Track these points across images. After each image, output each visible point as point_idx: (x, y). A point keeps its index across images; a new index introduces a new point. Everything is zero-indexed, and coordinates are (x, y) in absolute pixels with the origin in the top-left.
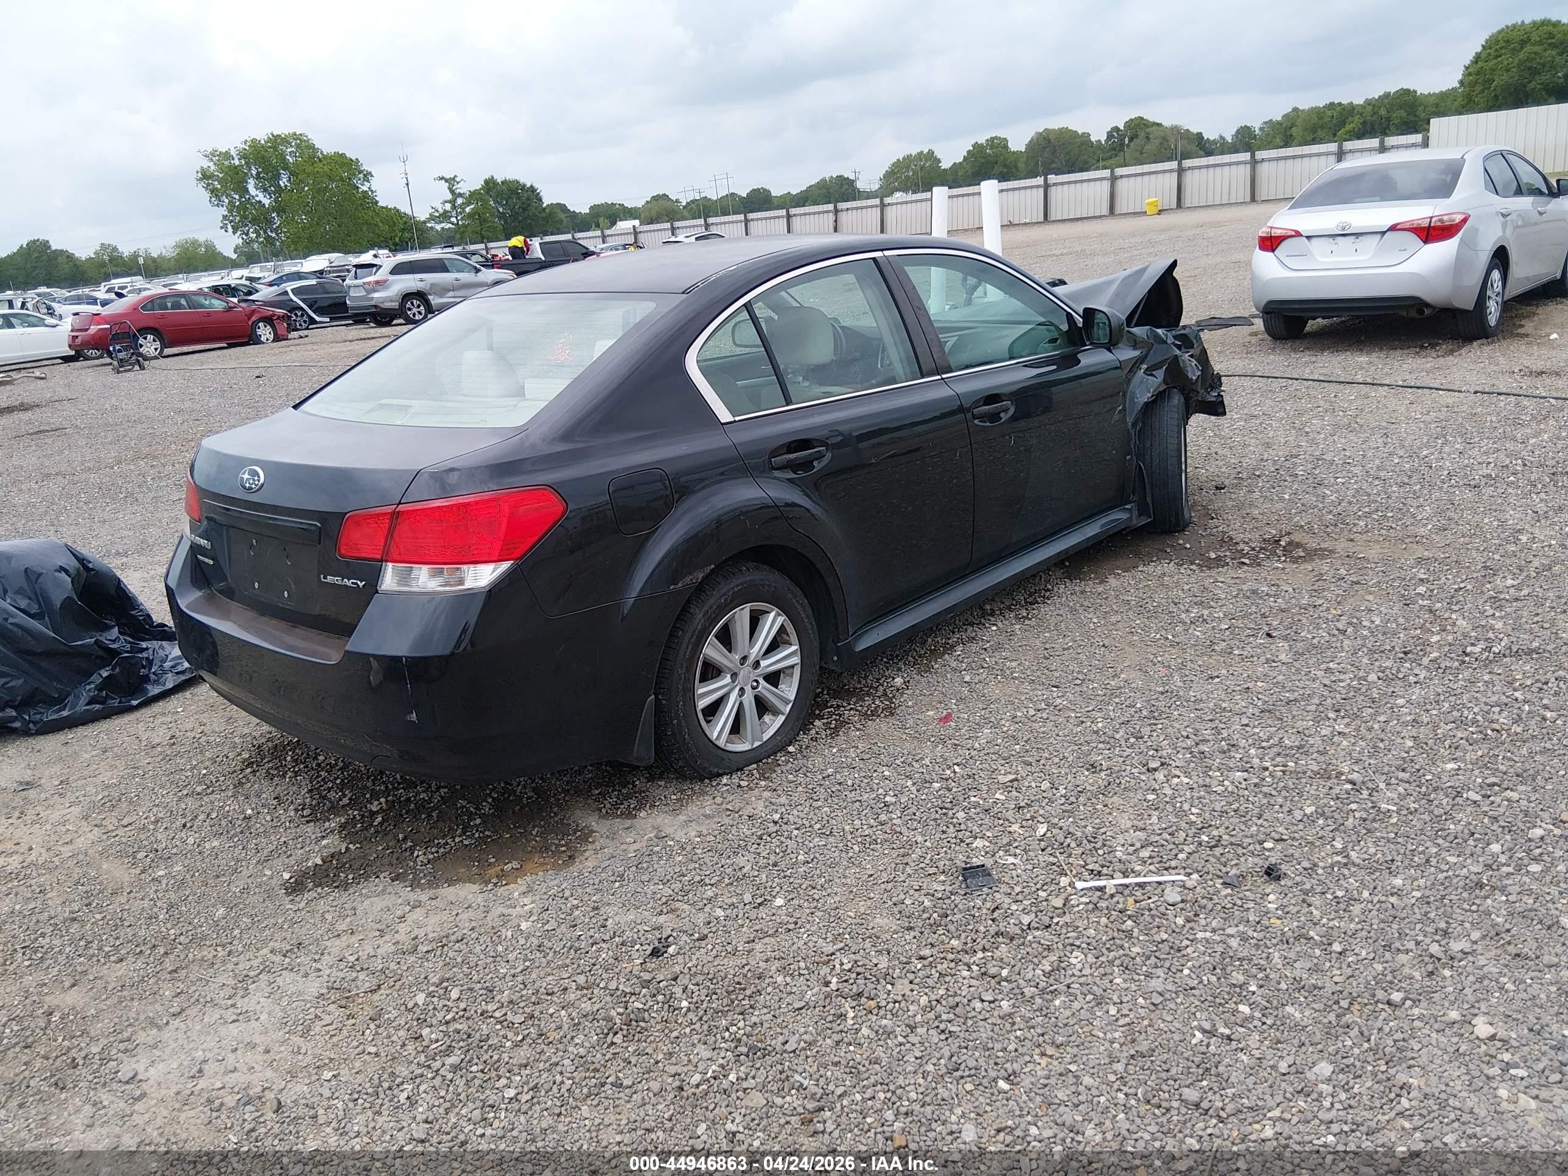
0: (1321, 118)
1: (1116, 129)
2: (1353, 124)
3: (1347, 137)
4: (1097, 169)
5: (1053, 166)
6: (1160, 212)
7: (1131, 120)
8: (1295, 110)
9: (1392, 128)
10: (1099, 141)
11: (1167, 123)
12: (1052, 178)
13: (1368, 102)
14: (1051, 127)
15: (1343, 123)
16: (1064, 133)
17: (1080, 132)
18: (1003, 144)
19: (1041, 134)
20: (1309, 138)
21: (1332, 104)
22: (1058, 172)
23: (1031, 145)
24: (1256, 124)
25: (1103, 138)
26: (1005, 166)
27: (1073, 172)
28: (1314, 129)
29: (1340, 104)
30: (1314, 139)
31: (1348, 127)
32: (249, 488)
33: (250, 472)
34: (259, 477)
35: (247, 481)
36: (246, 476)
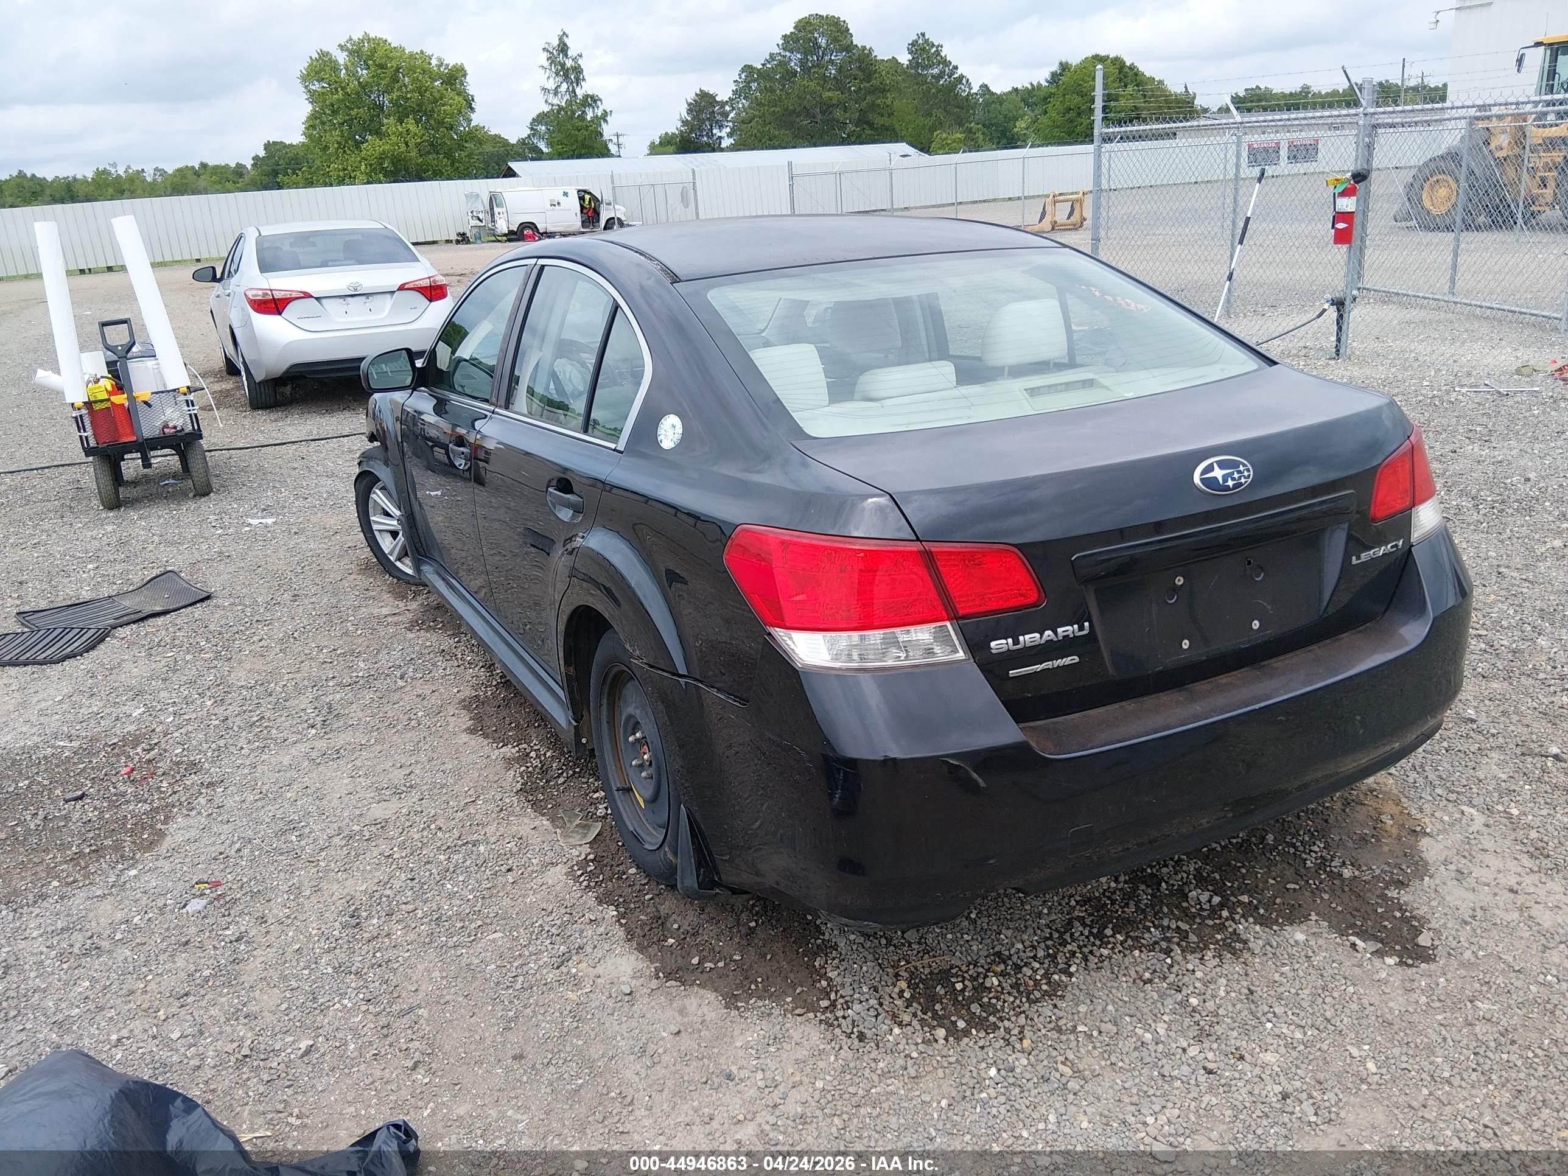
32: (1235, 486)
33: (1222, 465)
34: (1244, 465)
35: (1225, 478)
36: (1218, 473)
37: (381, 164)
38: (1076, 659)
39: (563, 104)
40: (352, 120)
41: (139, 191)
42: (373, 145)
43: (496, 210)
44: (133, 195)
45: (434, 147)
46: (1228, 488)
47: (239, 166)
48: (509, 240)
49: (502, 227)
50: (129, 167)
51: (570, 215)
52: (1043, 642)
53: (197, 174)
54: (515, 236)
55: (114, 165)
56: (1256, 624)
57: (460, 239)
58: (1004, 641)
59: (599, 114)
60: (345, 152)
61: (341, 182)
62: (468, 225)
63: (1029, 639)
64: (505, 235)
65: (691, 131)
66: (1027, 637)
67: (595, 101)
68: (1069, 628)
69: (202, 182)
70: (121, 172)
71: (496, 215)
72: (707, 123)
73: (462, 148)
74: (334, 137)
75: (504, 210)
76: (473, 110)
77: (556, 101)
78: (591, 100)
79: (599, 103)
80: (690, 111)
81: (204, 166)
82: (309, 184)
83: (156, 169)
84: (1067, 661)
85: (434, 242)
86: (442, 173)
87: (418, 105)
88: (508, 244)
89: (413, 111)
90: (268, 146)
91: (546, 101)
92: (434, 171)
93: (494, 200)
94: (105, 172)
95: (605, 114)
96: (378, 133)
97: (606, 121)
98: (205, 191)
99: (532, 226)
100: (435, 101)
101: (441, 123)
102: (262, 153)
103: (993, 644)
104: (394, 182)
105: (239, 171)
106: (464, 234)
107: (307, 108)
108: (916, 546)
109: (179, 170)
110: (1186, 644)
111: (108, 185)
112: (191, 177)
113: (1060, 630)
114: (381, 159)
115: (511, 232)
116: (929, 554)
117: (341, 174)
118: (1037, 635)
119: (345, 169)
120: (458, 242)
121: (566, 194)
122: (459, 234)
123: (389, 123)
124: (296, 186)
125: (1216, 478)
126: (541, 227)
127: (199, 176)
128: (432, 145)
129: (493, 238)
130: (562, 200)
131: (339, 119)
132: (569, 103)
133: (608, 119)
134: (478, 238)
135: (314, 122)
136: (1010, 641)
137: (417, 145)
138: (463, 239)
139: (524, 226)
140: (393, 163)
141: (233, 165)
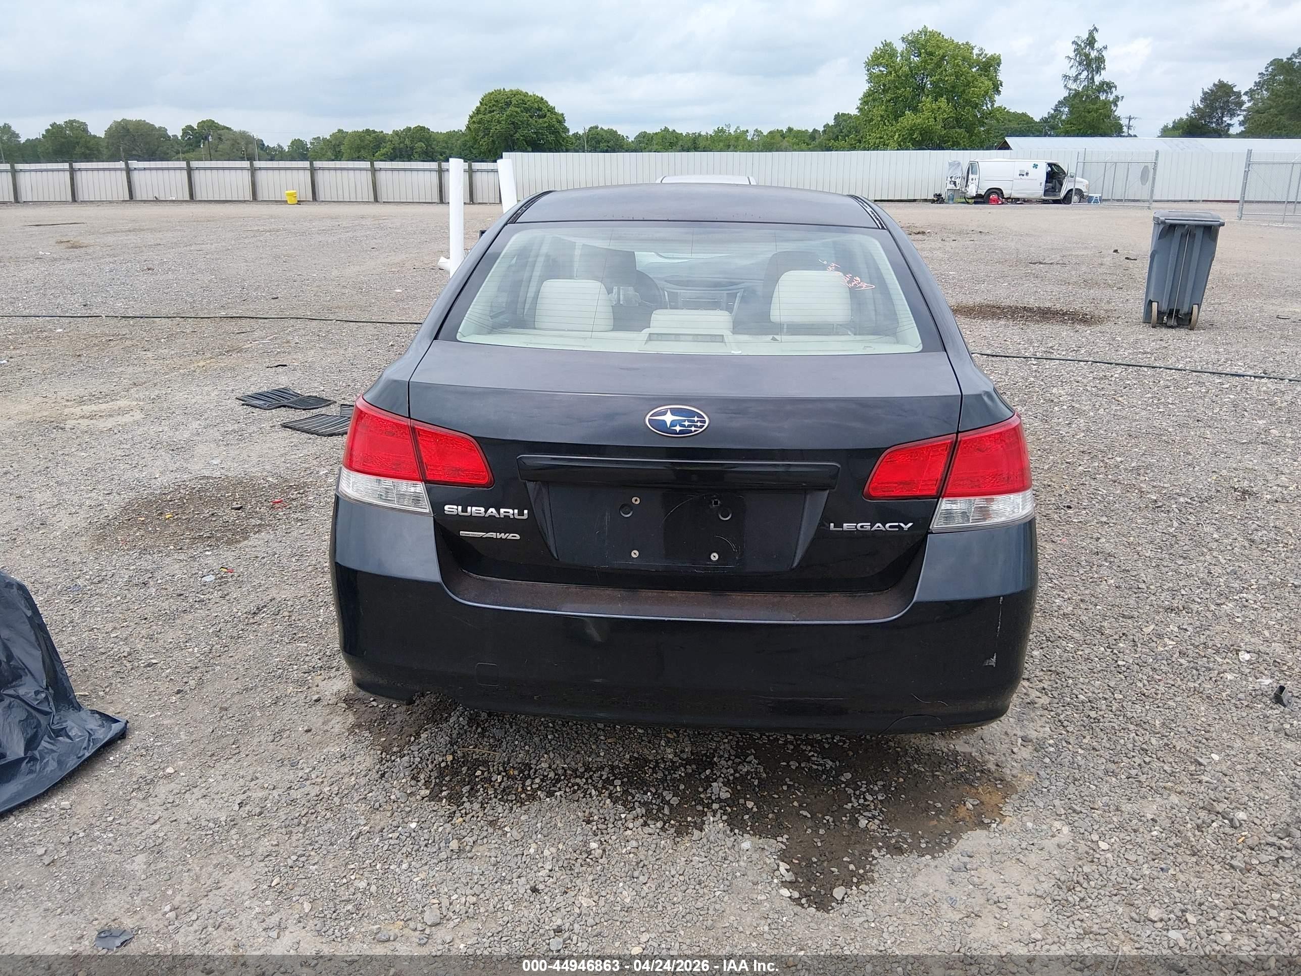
0: (362, 141)
1: (190, 127)
2: (386, 149)
3: (382, 158)
4: (178, 160)
5: (134, 153)
6: (299, 202)
7: (203, 121)
8: (340, 131)
9: (416, 156)
10: (175, 136)
11: (236, 128)
12: (134, 164)
13: (396, 133)
14: (128, 118)
15: (378, 147)
16: (141, 125)
17: (157, 126)
18: (83, 127)
19: (119, 123)
20: (355, 156)
21: (368, 130)
22: (140, 159)
23: (110, 132)
24: (307, 139)
25: (179, 134)
26: (87, 148)
27: (154, 160)
28: (359, 149)
29: (374, 132)
30: (358, 157)
31: (383, 151)
32: (681, 432)
33: (674, 412)
34: (700, 416)
35: (673, 424)
36: (669, 418)
37: (912, 135)
38: (518, 537)
39: (1080, 89)
40: (897, 98)
41: (740, 147)
42: (909, 119)
43: (971, 176)
44: (735, 149)
45: (959, 121)
46: (675, 432)
47: (815, 131)
48: (975, 203)
49: (972, 191)
50: (738, 127)
51: (1036, 184)
52: (487, 515)
53: (783, 136)
54: (981, 199)
55: (729, 126)
56: (715, 557)
57: (936, 199)
58: (455, 507)
59: (1111, 99)
60: (885, 124)
61: (876, 148)
62: (945, 189)
63: (476, 511)
64: (973, 198)
65: (1202, 117)
66: (474, 509)
67: (1110, 88)
68: (511, 511)
69: (785, 143)
70: (732, 132)
71: (970, 180)
72: (1219, 111)
73: (982, 124)
74: (879, 111)
75: (976, 177)
76: (999, 92)
77: (1074, 86)
78: (1107, 87)
79: (1113, 89)
80: (1203, 100)
81: (790, 130)
82: (853, 148)
83: (756, 130)
84: (510, 536)
85: (914, 201)
86: (959, 144)
87: (953, 87)
88: (974, 205)
89: (948, 91)
90: (837, 117)
91: (1065, 86)
92: (953, 142)
93: (972, 168)
94: (722, 131)
95: (1117, 98)
96: (915, 110)
97: (1116, 105)
98: (786, 150)
99: (999, 192)
100: (968, 85)
101: (968, 102)
102: (832, 122)
103: (446, 507)
104: (919, 149)
105: (814, 134)
106: (940, 195)
107: (865, 87)
108: (408, 422)
109: (770, 133)
110: (635, 554)
111: (721, 141)
112: (778, 138)
113: (502, 511)
114: (912, 131)
115: (979, 196)
116: (413, 429)
117: (877, 141)
118: (482, 509)
119: (881, 138)
120: (933, 201)
121: (1035, 166)
122: (936, 195)
123: (926, 101)
124: (843, 149)
125: (664, 422)
126: (1006, 193)
127: (784, 138)
128: (957, 120)
129: (964, 200)
130: (1032, 171)
131: (889, 96)
132: (1086, 88)
133: (1118, 103)
134: (951, 199)
135: (869, 99)
136: (460, 508)
137: (944, 120)
138: (939, 199)
139: (991, 191)
140: (921, 134)
141: (811, 130)
